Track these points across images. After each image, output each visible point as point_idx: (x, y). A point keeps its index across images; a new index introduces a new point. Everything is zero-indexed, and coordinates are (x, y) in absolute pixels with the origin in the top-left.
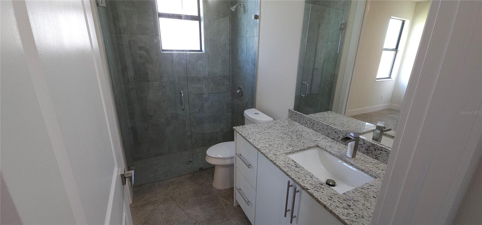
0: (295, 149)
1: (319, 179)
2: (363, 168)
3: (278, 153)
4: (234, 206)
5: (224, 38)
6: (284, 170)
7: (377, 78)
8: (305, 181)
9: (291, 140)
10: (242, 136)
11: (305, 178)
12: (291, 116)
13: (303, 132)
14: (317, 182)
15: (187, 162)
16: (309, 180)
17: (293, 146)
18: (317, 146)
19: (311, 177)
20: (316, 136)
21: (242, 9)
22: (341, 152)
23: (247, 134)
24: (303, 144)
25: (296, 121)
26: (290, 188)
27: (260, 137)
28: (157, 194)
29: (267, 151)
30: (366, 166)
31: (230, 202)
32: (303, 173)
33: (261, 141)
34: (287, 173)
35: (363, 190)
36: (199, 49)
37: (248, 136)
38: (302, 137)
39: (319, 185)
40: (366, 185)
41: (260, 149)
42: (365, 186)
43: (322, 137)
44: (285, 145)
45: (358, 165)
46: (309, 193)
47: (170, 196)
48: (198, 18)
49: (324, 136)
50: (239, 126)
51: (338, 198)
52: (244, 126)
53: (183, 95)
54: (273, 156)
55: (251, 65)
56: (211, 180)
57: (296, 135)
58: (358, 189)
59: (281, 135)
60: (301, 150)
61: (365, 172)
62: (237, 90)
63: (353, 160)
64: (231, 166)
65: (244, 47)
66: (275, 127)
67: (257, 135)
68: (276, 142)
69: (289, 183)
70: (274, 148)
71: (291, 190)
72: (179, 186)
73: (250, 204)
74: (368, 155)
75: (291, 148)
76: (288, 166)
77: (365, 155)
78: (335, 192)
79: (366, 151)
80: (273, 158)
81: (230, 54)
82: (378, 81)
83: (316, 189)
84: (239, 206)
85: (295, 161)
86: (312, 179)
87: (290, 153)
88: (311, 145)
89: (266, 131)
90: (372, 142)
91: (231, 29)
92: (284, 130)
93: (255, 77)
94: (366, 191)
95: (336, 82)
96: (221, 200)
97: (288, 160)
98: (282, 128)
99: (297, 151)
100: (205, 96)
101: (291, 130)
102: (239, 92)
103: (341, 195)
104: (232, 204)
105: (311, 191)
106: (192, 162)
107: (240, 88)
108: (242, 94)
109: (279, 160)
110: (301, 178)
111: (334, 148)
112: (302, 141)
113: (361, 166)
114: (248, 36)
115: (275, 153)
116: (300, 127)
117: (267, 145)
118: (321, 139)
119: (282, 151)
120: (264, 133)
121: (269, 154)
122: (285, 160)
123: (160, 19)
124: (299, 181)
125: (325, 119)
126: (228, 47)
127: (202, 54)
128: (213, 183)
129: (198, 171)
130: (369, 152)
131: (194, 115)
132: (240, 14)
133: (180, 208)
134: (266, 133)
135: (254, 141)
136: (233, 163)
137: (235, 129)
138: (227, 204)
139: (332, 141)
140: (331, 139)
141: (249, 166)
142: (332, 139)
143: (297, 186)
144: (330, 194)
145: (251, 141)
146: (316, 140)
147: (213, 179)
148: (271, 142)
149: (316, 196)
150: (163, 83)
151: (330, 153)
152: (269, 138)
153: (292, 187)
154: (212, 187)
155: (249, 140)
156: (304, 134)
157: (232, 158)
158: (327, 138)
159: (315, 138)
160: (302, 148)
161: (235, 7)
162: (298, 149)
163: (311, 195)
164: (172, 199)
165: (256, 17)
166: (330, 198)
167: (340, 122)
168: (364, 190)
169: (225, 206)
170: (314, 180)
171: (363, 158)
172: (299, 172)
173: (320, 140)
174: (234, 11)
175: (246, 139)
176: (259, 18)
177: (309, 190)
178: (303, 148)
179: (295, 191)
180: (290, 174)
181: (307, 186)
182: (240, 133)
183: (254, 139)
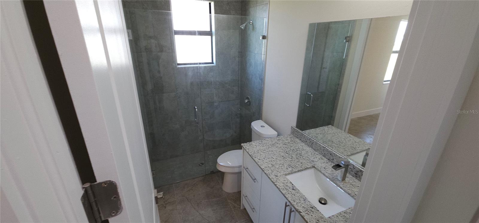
0: (294, 170)
1: (311, 202)
2: (350, 192)
3: (279, 174)
4: (241, 208)
5: (234, 52)
6: (283, 192)
7: (385, 80)
8: (299, 204)
9: (291, 160)
10: (249, 154)
11: (299, 201)
12: (293, 132)
13: (302, 151)
14: (309, 205)
15: (199, 165)
16: (302, 204)
17: (292, 167)
18: (314, 167)
19: (304, 200)
20: (314, 156)
21: (251, 27)
22: (334, 174)
23: (253, 152)
24: (301, 164)
25: (297, 138)
26: (287, 207)
27: (264, 156)
28: (174, 195)
29: (270, 171)
30: (353, 190)
31: (237, 205)
32: (298, 196)
33: (265, 161)
34: (285, 195)
35: (345, 215)
36: (211, 61)
37: (254, 155)
38: (301, 157)
39: (311, 208)
40: (349, 209)
41: (264, 170)
42: (348, 211)
43: (319, 156)
44: (286, 166)
45: (346, 189)
46: (301, 215)
47: (186, 198)
48: (209, 33)
49: (321, 156)
50: (246, 143)
51: (324, 221)
52: (251, 143)
53: (197, 110)
54: (274, 177)
55: (258, 79)
56: (221, 183)
57: (296, 154)
58: (342, 213)
59: (282, 154)
60: (299, 171)
61: (351, 196)
62: (245, 100)
63: (343, 183)
64: (239, 174)
65: (252, 61)
66: (278, 145)
67: (262, 153)
68: (279, 162)
69: (286, 204)
70: (276, 169)
71: (288, 209)
72: (193, 188)
73: (254, 211)
74: (356, 178)
75: (290, 169)
76: (287, 188)
77: (354, 178)
78: (322, 216)
79: (355, 175)
80: (274, 180)
81: (239, 65)
82: (385, 84)
83: (307, 212)
84: (245, 209)
85: (293, 184)
86: (305, 202)
87: (289, 174)
88: (308, 166)
89: (270, 149)
90: (360, 168)
91: (240, 43)
92: (285, 148)
93: (262, 90)
94: (348, 215)
95: (340, 92)
96: (230, 202)
97: (286, 181)
98: (284, 146)
99: (296, 172)
100: (216, 104)
101: (292, 148)
102: (247, 102)
103: (327, 219)
104: (239, 207)
105: (303, 214)
106: (204, 164)
107: (248, 98)
108: (250, 104)
109: (279, 181)
110: (296, 201)
111: (328, 170)
112: (301, 161)
113: (348, 190)
114: (256, 52)
115: (276, 174)
116: (301, 144)
117: (270, 166)
118: (317, 159)
119: (282, 172)
120: (268, 151)
121: (271, 175)
122: (284, 182)
123: (176, 36)
124: (294, 204)
125: (324, 135)
126: (237, 59)
127: (213, 66)
128: (223, 186)
129: (209, 174)
130: (358, 176)
131: (205, 121)
132: (249, 30)
133: (194, 209)
134: (270, 151)
135: (259, 160)
136: (240, 171)
137: (243, 146)
138: (235, 207)
139: (327, 162)
140: (326, 159)
141: (254, 180)
142: (328, 159)
143: (292, 207)
144: (318, 217)
145: (256, 160)
146: (313, 160)
147: (223, 183)
148: (273, 162)
149: (306, 219)
150: (178, 94)
151: (324, 175)
152: (272, 158)
153: (289, 206)
154: (222, 190)
155: (255, 159)
156: (303, 152)
157: (240, 167)
158: (323, 158)
159: (312, 159)
160: (299, 169)
161: (244, 25)
162: (297, 170)
163: (303, 217)
164: (188, 200)
165: (264, 37)
166: (317, 222)
167: (338, 140)
168: (347, 215)
169: (233, 208)
170: (306, 203)
171: (351, 181)
172: (294, 195)
173: (316, 161)
174: (243, 29)
175: (252, 158)
176: (267, 38)
177: (301, 213)
178: (301, 169)
179: (291, 211)
180: (287, 197)
181: (300, 209)
182: (247, 151)
183: (259, 158)
